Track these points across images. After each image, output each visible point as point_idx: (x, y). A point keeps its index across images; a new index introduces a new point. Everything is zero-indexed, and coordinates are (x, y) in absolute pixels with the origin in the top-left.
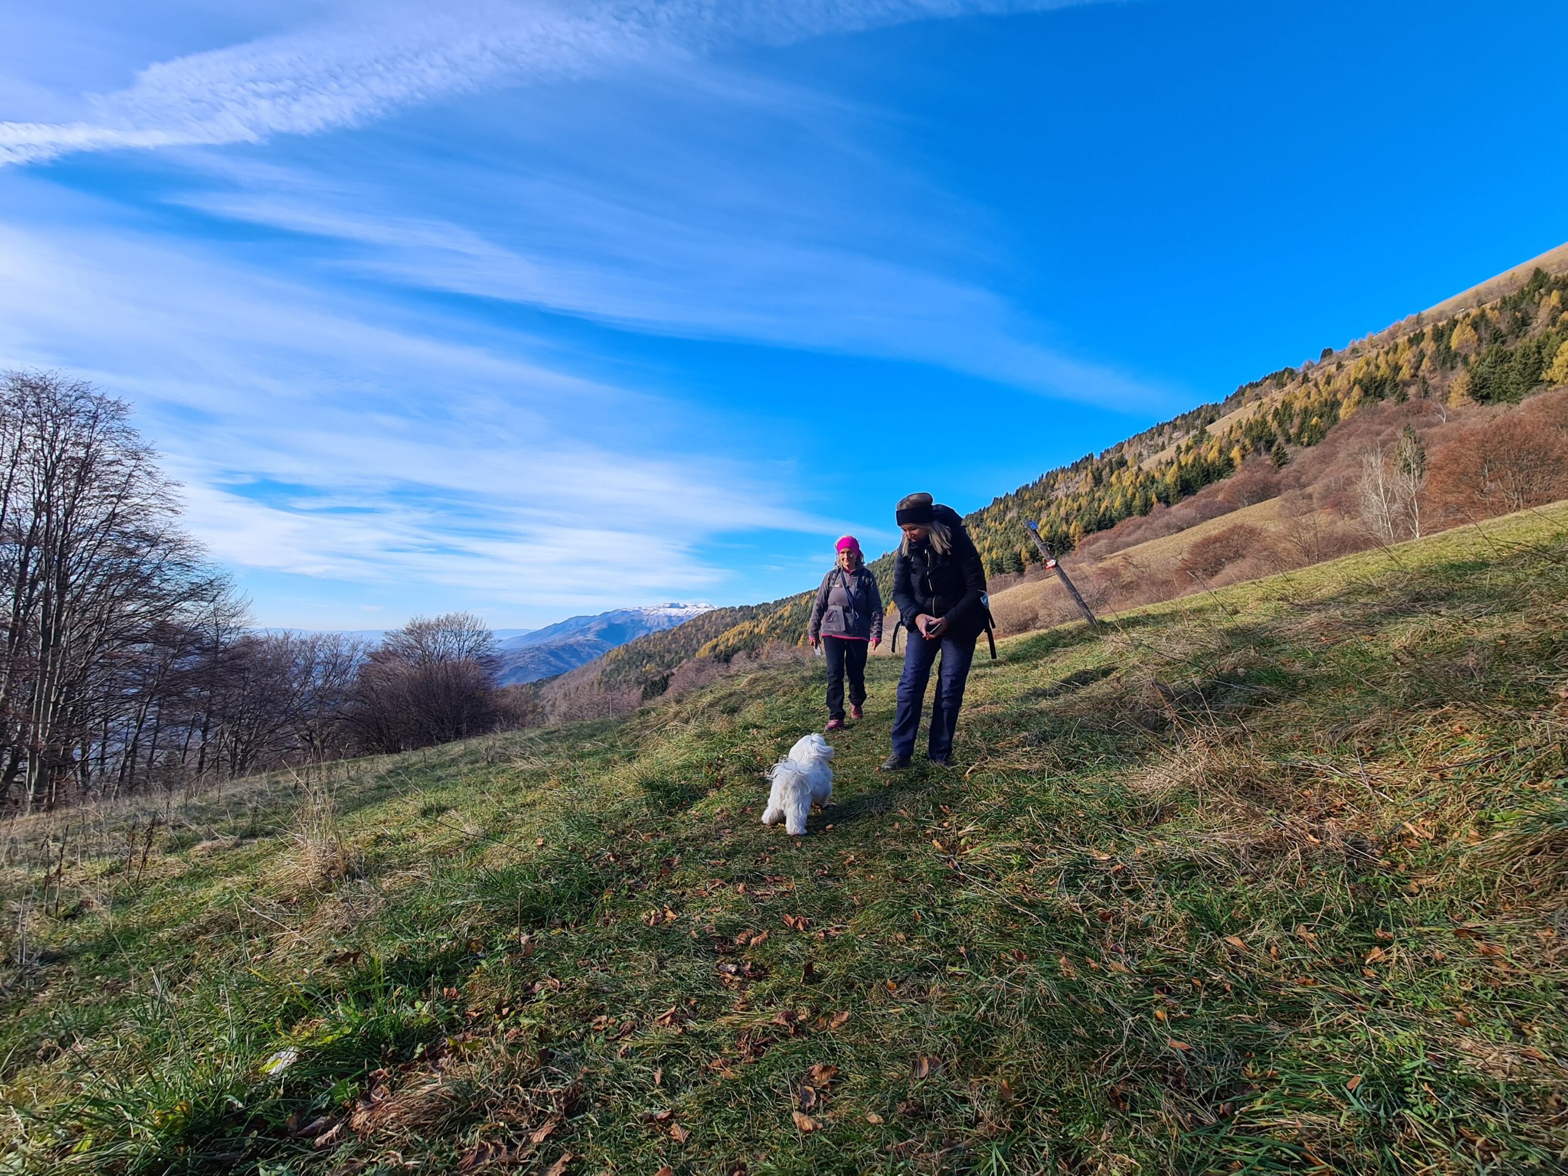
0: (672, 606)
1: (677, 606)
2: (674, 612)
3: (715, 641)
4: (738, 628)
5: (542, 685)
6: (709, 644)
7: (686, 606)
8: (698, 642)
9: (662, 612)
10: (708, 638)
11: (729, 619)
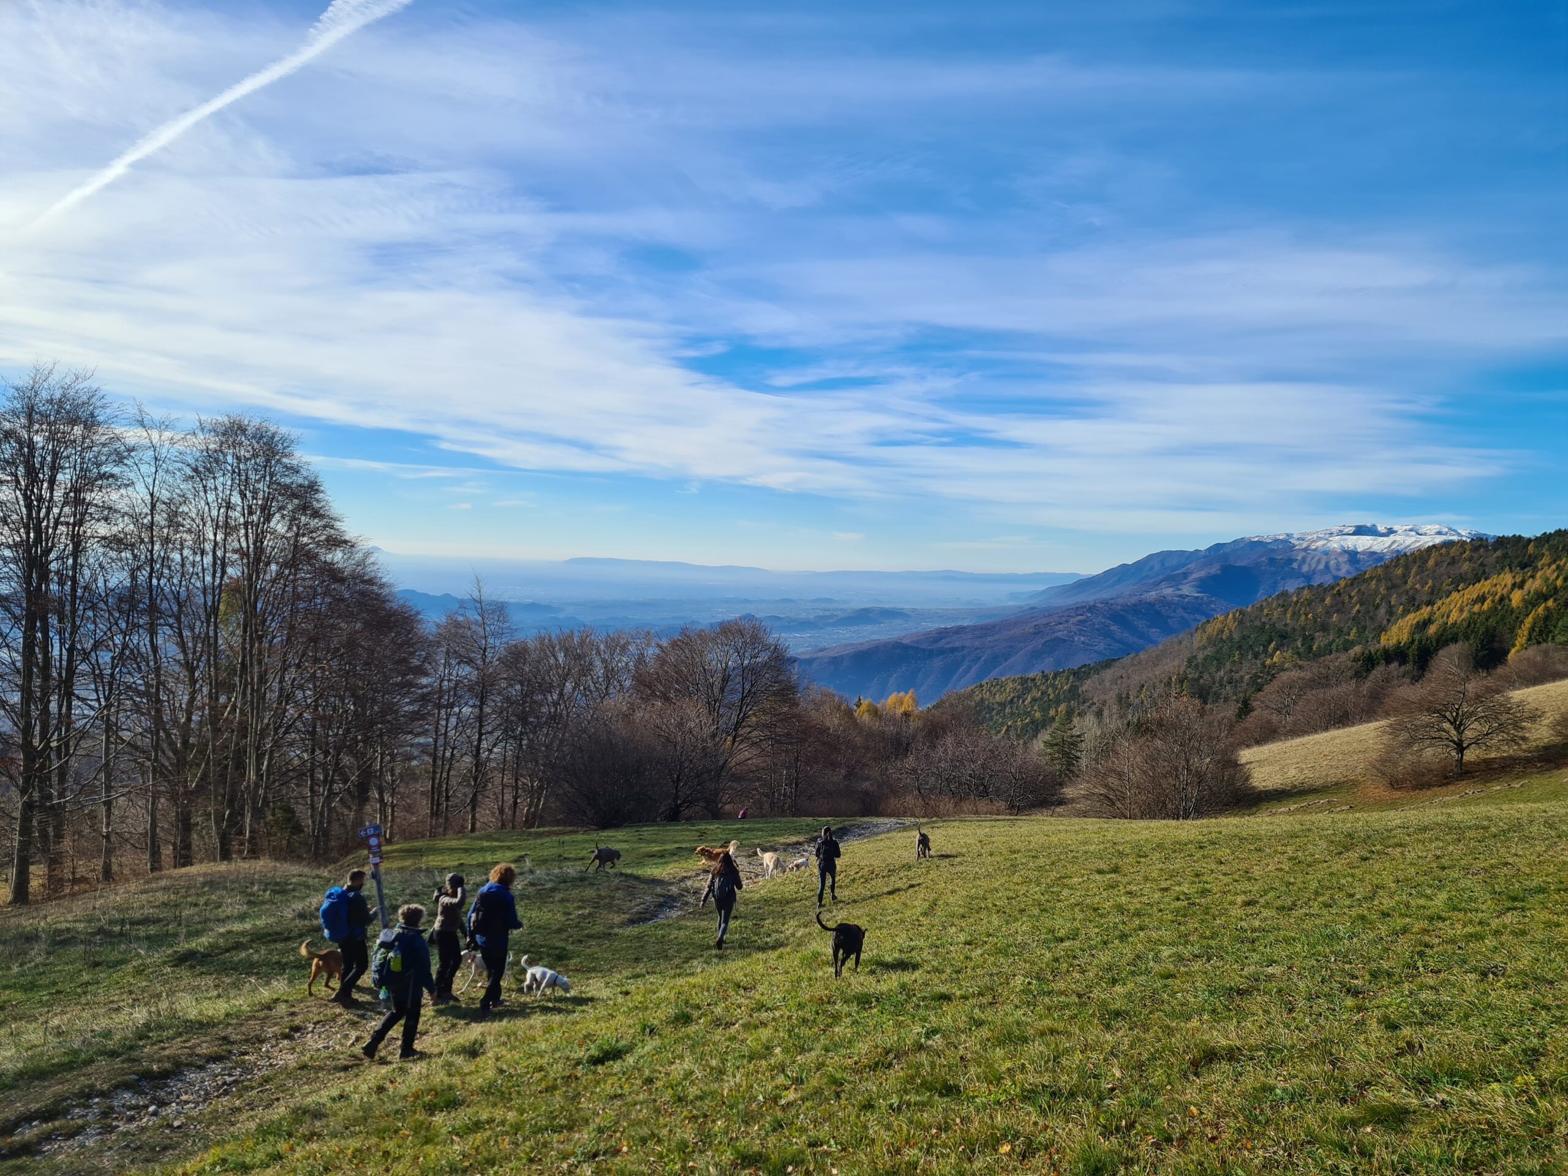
0: (1360, 531)
1: (1371, 531)
2: (1363, 543)
3: (1425, 611)
4: (1484, 587)
5: (1088, 675)
6: (1412, 618)
7: (1391, 532)
8: (1391, 612)
9: (1335, 544)
10: (1413, 604)
11: (1466, 567)
